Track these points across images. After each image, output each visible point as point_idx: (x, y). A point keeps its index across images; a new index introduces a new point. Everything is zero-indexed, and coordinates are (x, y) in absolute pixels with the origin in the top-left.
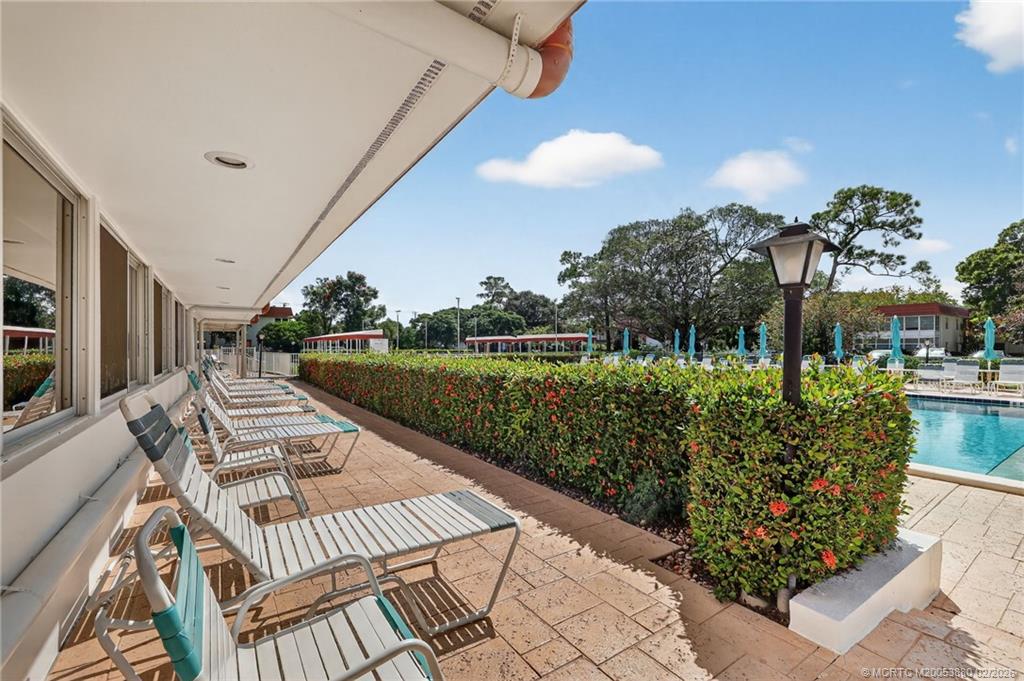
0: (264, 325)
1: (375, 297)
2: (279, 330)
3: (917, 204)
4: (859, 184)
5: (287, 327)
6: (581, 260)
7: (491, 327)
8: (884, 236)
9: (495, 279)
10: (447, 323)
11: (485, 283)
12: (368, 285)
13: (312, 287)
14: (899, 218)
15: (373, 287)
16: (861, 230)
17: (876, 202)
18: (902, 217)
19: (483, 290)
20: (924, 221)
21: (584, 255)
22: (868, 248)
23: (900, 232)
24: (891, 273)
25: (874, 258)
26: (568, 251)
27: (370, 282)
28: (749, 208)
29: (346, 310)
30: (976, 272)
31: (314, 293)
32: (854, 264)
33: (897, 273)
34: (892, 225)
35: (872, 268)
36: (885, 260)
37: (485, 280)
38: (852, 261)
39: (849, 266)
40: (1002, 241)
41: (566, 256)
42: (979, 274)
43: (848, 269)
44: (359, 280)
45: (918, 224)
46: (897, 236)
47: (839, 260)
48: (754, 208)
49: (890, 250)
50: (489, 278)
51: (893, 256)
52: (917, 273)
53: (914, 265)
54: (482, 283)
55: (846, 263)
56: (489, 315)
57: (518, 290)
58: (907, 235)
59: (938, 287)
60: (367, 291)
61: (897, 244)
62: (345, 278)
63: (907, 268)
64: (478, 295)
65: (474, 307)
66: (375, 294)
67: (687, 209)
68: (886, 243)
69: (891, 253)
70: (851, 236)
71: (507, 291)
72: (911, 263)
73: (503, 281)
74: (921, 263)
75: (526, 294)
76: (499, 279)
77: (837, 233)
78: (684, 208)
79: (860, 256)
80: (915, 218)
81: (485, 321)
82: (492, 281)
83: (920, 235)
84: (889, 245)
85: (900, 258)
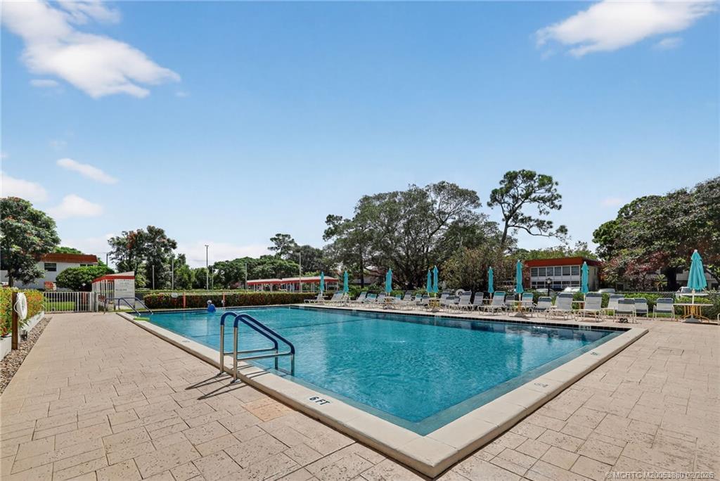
0: (65, 269)
1: (174, 248)
2: (77, 274)
3: (557, 184)
4: (521, 169)
5: (85, 271)
6: (342, 222)
7: (274, 272)
8: (539, 207)
9: (283, 236)
10: (237, 268)
11: (275, 239)
12: (168, 237)
13: (118, 238)
14: (547, 195)
15: (172, 239)
16: (523, 202)
17: (533, 182)
18: (550, 194)
19: (273, 244)
20: (563, 197)
21: (344, 218)
22: (526, 215)
23: (548, 204)
24: (543, 233)
25: (532, 223)
26: (332, 214)
27: (169, 235)
28: (454, 186)
29: (146, 258)
30: (603, 237)
31: (119, 244)
32: (519, 227)
33: (547, 234)
34: (544, 200)
35: (531, 230)
36: (540, 224)
37: (274, 236)
38: (517, 225)
39: (516, 228)
40: (620, 216)
41: (330, 219)
42: (606, 238)
43: (515, 230)
44: (160, 232)
45: (559, 199)
46: (546, 207)
47: (509, 223)
48: (457, 185)
49: (543, 217)
50: (278, 235)
51: (544, 221)
52: (559, 234)
53: (558, 227)
54: (272, 239)
55: (513, 226)
56: (272, 263)
57: (300, 244)
58: (552, 206)
59: (586, 247)
60: (166, 242)
61: (548, 213)
62: (146, 231)
63: (553, 231)
64: (268, 248)
65: (261, 257)
66: (174, 245)
67: (414, 185)
68: (541, 212)
69: (543, 219)
70: (516, 206)
71: (292, 245)
72: (556, 226)
73: (289, 238)
74: (561, 226)
75: (306, 247)
76: (286, 236)
77: (509, 204)
78: (412, 184)
79: (522, 221)
80: (557, 195)
81: (268, 267)
82: (281, 238)
83: (560, 206)
84: (543, 214)
85: (550, 223)
